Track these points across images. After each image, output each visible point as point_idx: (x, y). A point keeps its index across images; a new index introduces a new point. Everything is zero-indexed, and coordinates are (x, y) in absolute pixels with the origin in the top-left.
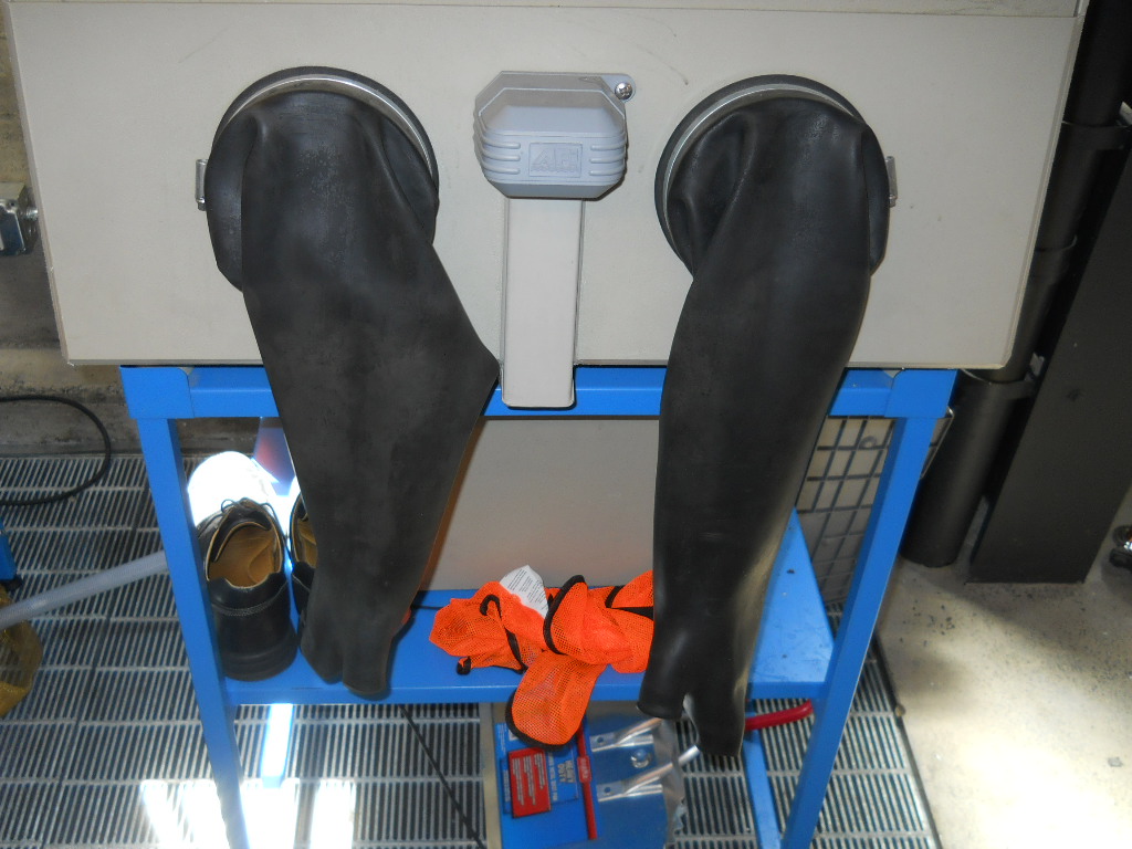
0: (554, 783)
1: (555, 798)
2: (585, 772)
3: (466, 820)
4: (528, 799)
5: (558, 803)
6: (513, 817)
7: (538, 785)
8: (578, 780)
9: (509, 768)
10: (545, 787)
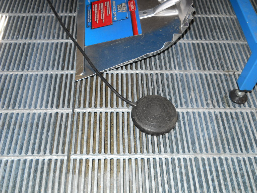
0: (115, 13)
1: (115, 19)
2: (132, 7)
3: (67, 30)
4: (100, 20)
5: (116, 21)
6: (92, 29)
7: (106, 14)
8: (128, 10)
9: (92, 8)
10: (110, 15)
